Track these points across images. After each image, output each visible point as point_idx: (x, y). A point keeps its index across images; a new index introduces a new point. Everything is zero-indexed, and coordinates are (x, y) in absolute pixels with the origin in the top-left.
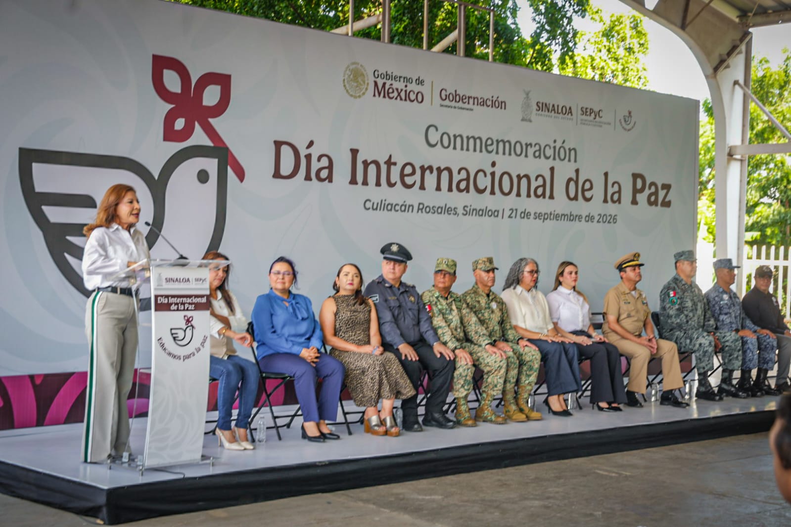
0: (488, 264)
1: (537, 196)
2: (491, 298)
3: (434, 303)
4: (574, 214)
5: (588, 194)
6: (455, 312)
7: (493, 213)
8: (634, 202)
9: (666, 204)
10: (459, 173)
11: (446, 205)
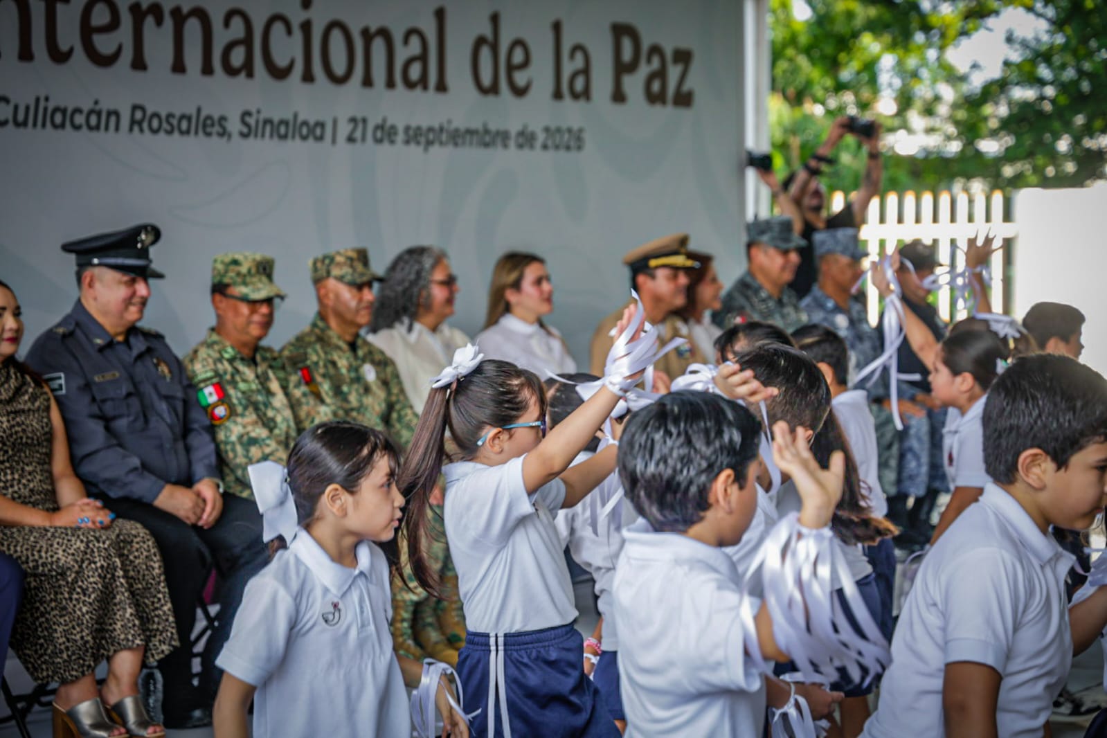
0: (360, 267)
1: (410, 85)
2: (360, 353)
3: (228, 377)
4: (493, 127)
5: (520, 78)
6: (279, 400)
7: (311, 131)
8: (619, 96)
9: (684, 99)
10: (227, 24)
11: (199, 110)
